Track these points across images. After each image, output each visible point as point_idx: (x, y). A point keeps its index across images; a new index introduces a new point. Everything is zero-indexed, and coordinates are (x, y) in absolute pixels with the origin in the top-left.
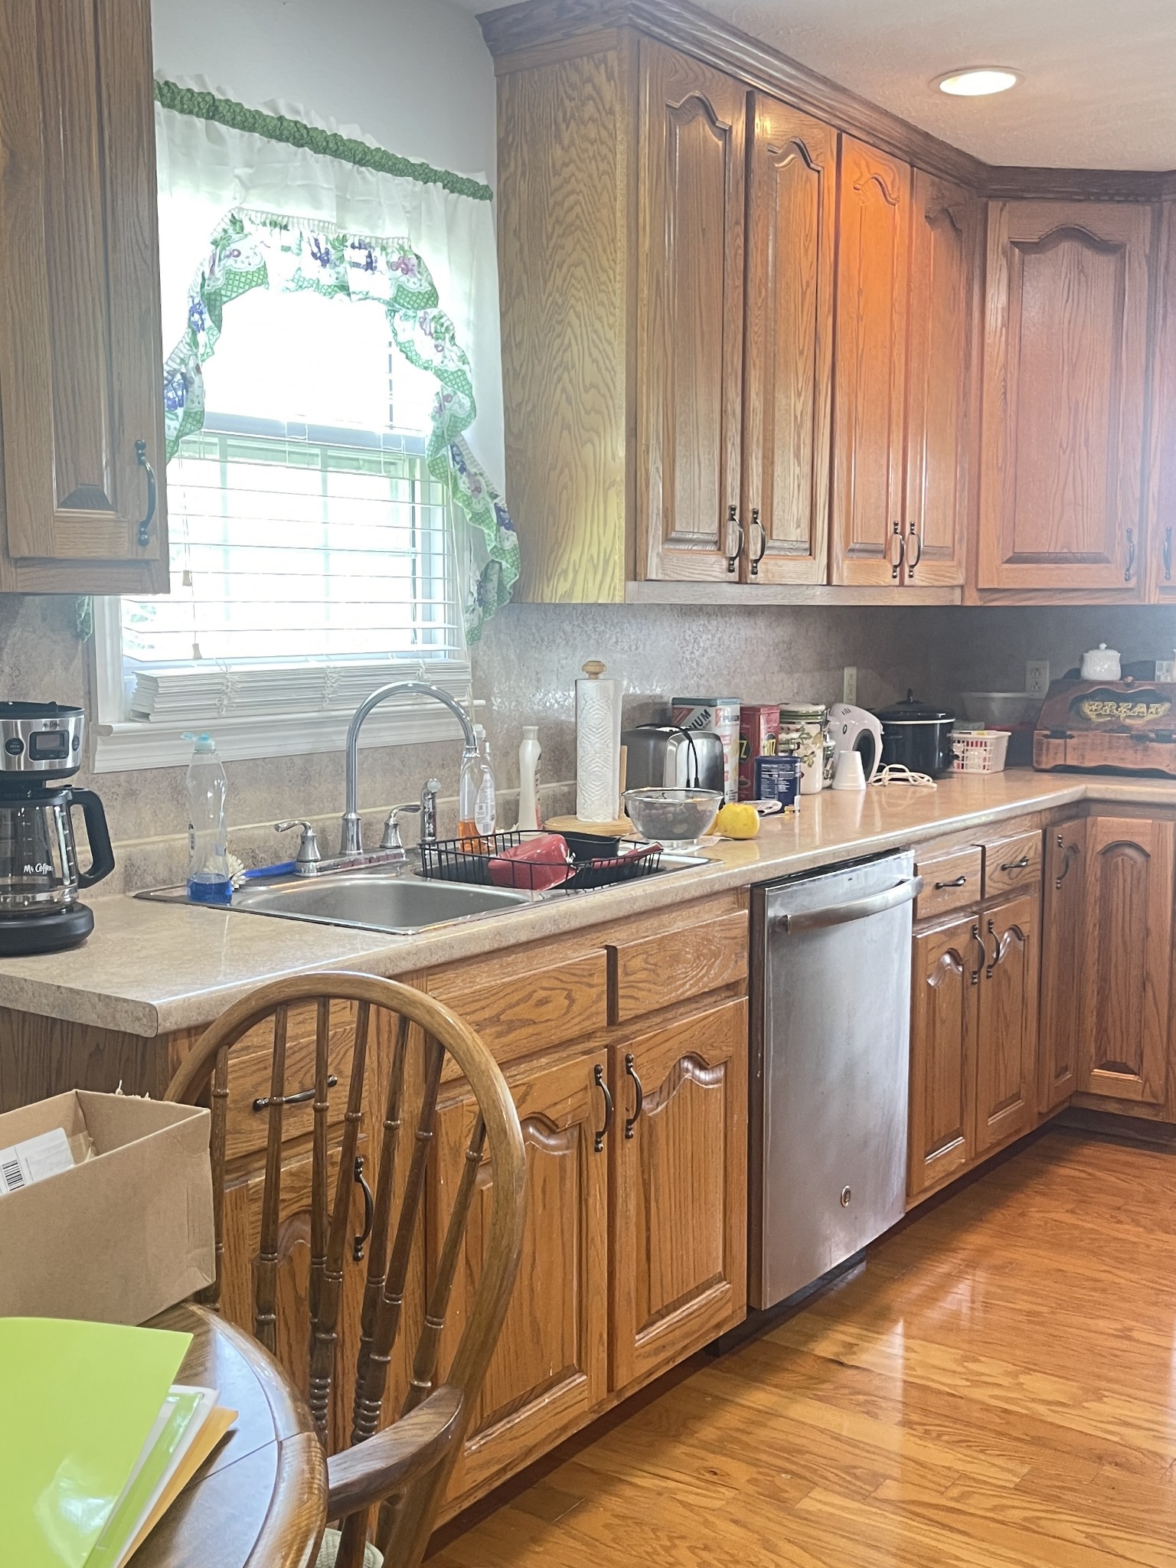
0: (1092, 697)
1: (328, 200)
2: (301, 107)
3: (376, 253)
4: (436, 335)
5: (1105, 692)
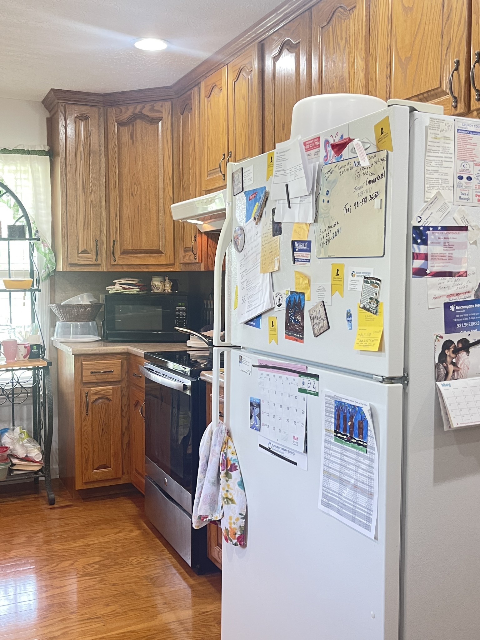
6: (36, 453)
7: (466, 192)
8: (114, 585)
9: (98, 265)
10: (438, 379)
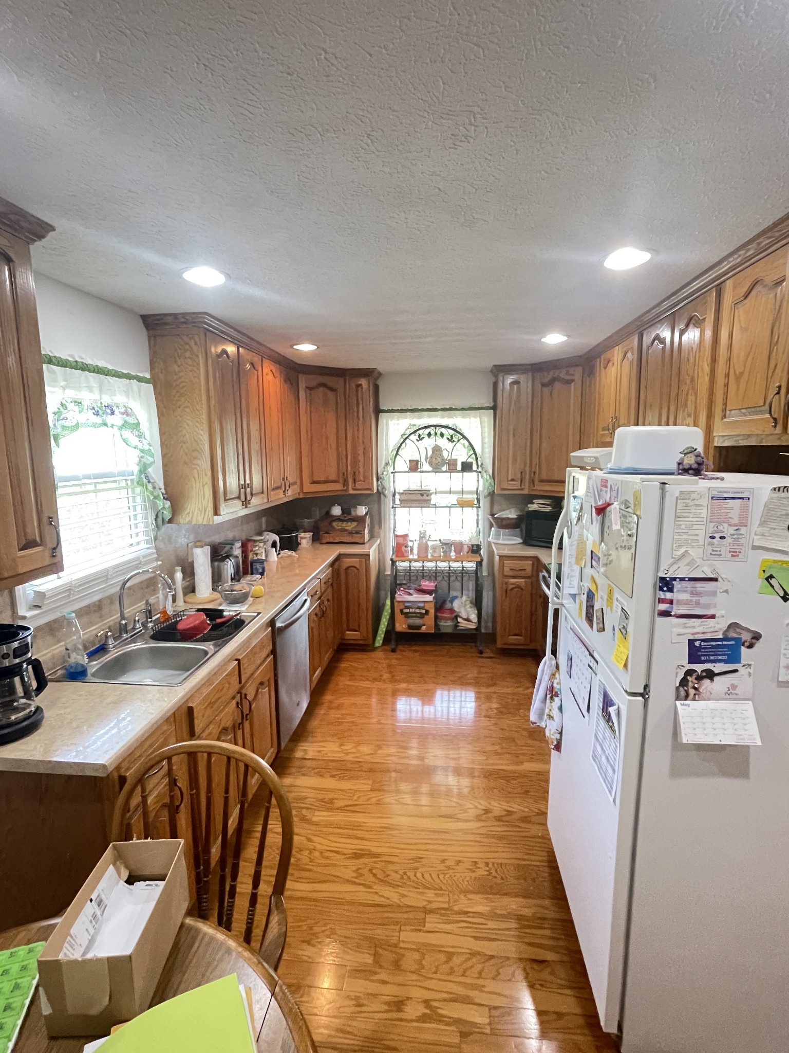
0: (334, 521)
1: (96, 390)
2: (84, 356)
3: (115, 408)
4: (139, 437)
5: (338, 519)
6: (474, 617)
7: (718, 549)
8: (502, 729)
9: (522, 489)
10: (678, 698)
